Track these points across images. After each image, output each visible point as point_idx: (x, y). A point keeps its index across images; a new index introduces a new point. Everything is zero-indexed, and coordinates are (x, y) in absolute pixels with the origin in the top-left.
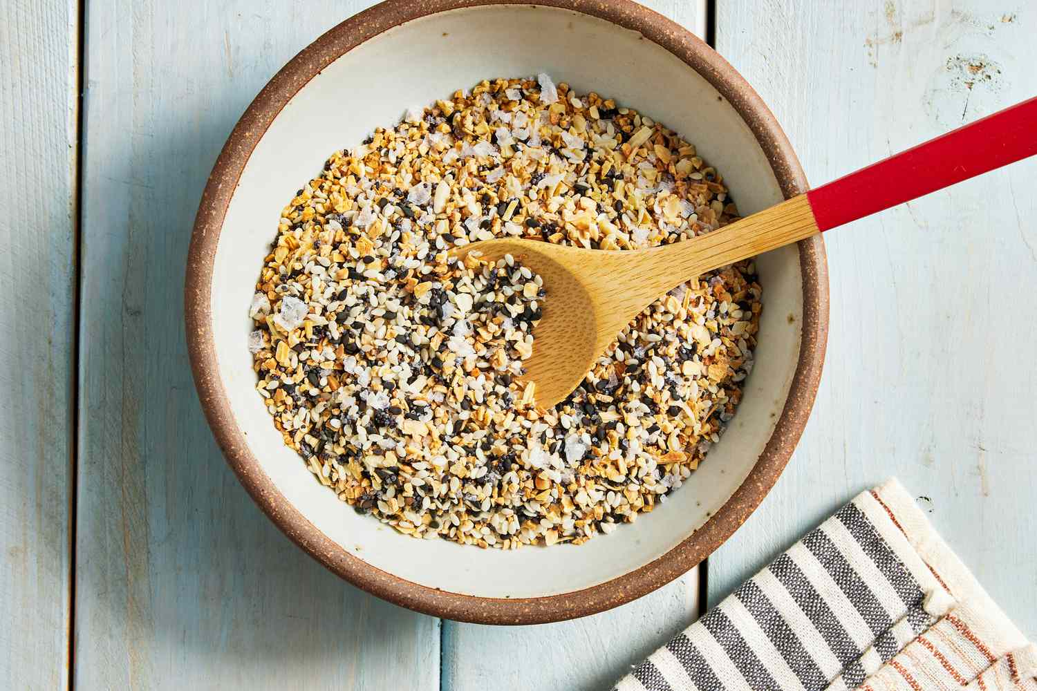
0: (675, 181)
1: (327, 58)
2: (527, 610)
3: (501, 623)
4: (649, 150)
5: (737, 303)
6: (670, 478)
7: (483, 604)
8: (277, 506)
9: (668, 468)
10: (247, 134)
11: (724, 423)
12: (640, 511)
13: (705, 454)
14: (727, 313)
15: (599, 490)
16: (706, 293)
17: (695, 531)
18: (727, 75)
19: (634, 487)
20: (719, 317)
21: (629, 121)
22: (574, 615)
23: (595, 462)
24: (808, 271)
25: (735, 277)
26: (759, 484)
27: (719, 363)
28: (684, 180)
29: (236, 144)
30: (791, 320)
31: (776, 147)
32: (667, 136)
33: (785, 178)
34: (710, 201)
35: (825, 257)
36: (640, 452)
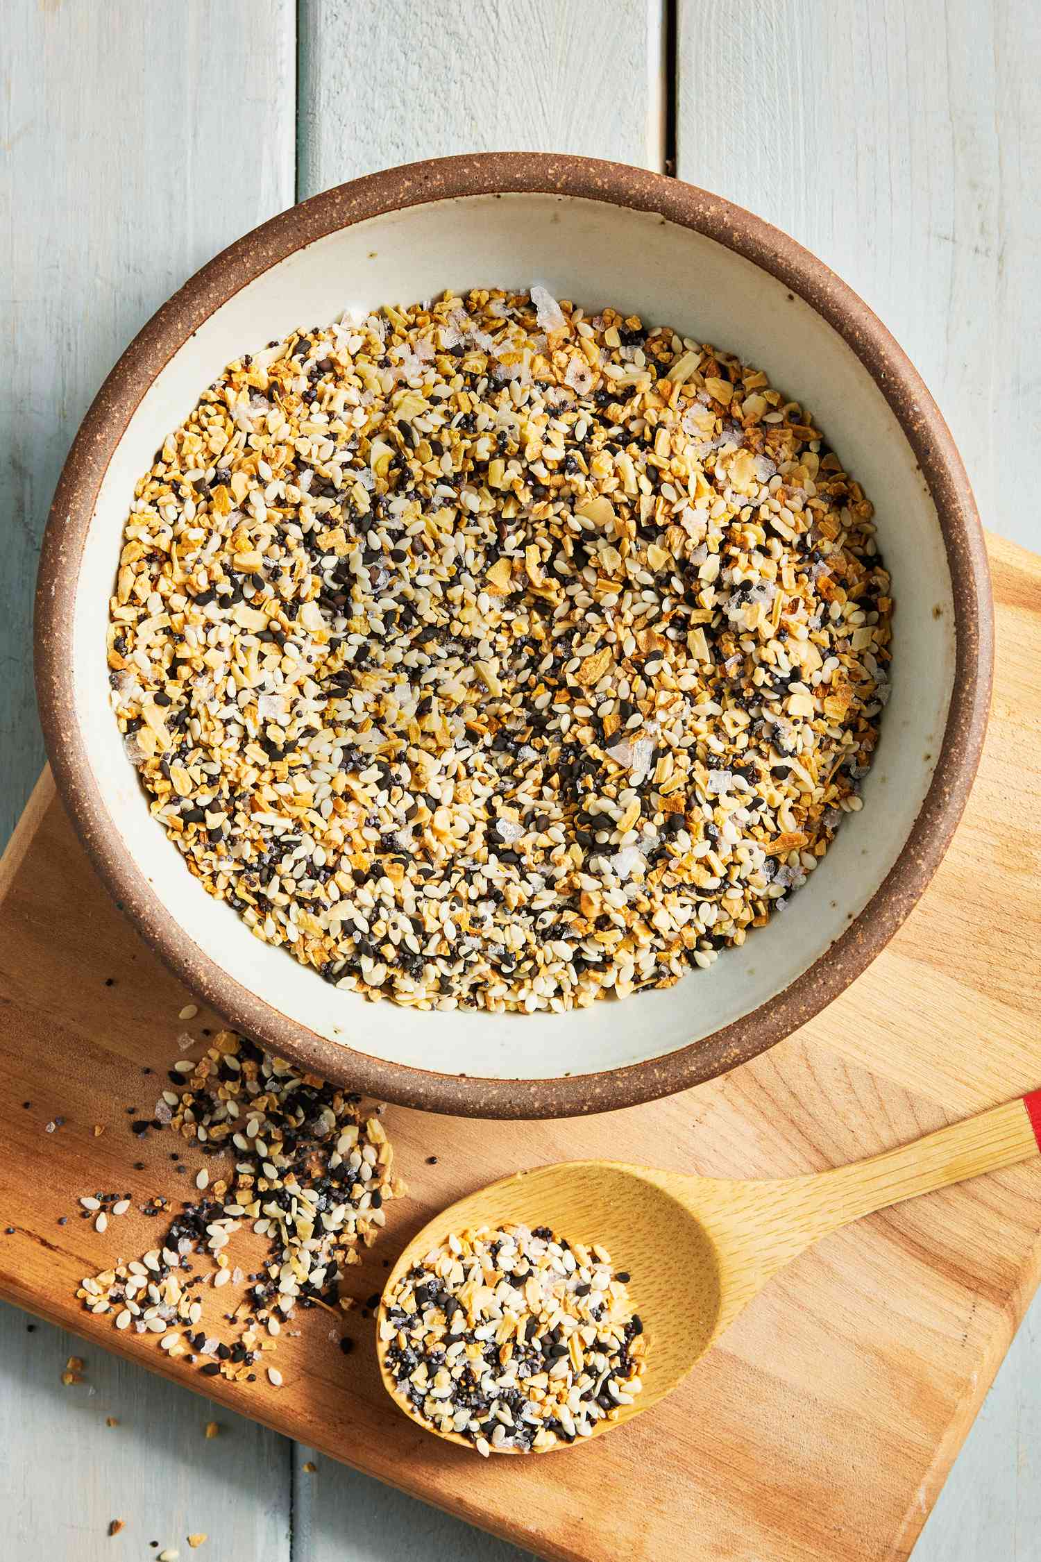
0: (743, 429)
1: (202, 311)
2: (598, 1090)
3: (562, 1114)
4: (697, 386)
5: (855, 601)
6: (787, 872)
7: (533, 1090)
8: (209, 981)
9: (782, 859)
10: (98, 437)
11: (858, 781)
12: (749, 927)
13: (835, 830)
14: (842, 618)
15: (683, 906)
16: (805, 592)
17: (833, 943)
18: (796, 262)
19: (735, 894)
20: (830, 626)
21: (665, 346)
22: (669, 1089)
23: (672, 864)
24: (954, 536)
25: (848, 564)
26: (919, 862)
27: (839, 694)
28: (757, 425)
29: (83, 455)
30: (938, 613)
31: (882, 359)
32: (723, 362)
33: (901, 403)
34: (800, 454)
35: (976, 513)
36: (737, 840)
